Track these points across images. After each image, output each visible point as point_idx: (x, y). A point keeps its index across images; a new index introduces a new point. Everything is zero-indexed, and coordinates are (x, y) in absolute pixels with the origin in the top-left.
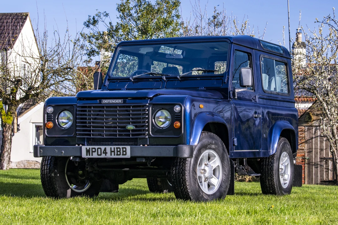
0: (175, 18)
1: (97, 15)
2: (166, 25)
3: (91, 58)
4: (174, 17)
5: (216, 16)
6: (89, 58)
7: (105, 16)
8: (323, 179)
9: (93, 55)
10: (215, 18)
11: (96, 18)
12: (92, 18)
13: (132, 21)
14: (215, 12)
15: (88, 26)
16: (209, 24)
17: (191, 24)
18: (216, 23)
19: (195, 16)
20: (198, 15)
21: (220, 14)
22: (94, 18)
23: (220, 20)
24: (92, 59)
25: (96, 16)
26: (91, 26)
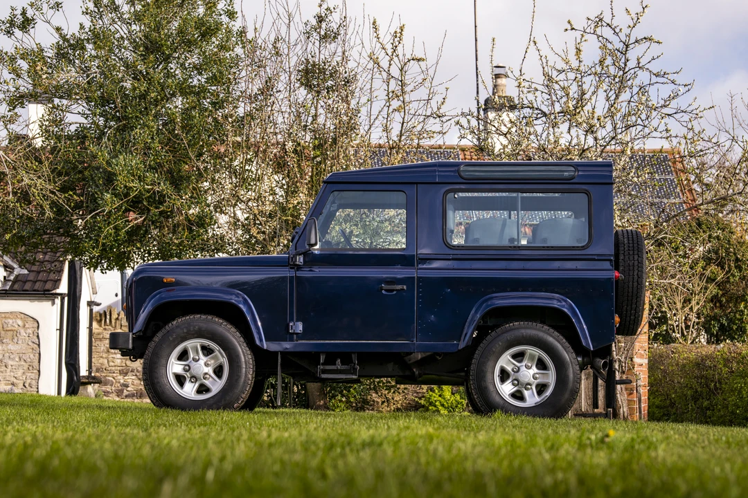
0: (225, 19)
1: (32, 5)
2: (203, 35)
3: (16, 110)
4: (223, 17)
5: (323, 15)
6: (10, 111)
7: (52, 8)
8: (581, 410)
9: (22, 103)
10: (320, 19)
11: (30, 13)
12: (18, 12)
13: (119, 23)
14: (320, 6)
15: (9, 33)
16: (308, 35)
17: (263, 35)
18: (323, 33)
19: (275, 15)
20: (281, 11)
21: (333, 10)
22: (24, 13)
23: (334, 26)
24: (19, 114)
25: (29, 7)
26: (18, 33)
